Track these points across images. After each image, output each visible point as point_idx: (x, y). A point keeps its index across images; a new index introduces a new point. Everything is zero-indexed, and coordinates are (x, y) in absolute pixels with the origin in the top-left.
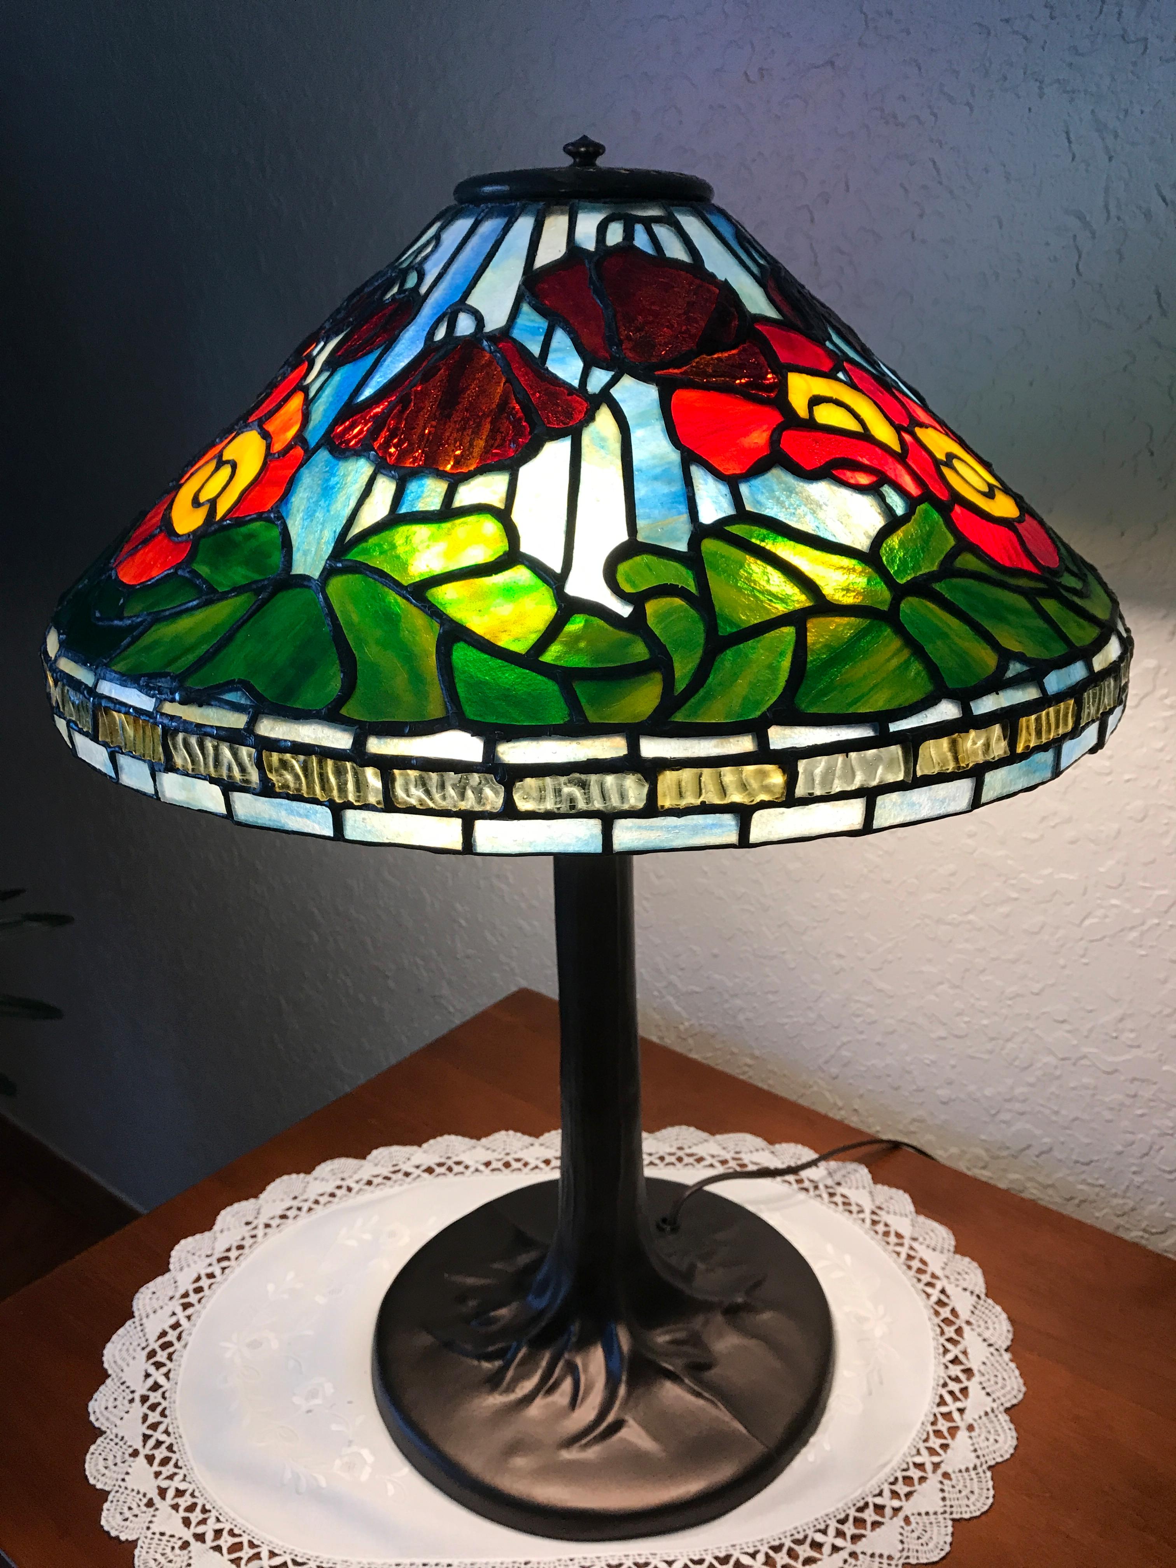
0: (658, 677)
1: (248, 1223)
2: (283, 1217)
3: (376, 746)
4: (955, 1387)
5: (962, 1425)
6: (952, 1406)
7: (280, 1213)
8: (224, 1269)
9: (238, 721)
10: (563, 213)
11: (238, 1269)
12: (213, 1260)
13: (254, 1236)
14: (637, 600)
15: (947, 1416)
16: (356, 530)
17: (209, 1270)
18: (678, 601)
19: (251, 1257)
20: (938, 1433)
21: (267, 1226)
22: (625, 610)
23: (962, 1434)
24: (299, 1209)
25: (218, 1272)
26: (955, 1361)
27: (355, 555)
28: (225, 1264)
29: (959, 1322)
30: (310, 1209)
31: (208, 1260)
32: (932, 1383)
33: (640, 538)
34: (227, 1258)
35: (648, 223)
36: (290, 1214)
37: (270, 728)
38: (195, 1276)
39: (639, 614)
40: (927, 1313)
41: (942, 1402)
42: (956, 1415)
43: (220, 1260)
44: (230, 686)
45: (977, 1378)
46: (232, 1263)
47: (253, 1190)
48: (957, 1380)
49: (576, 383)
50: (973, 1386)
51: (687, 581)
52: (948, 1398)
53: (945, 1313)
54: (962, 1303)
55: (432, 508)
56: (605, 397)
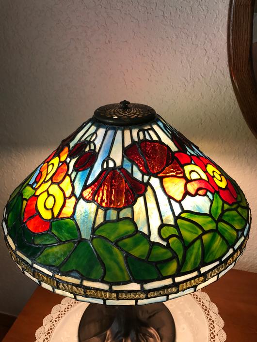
0: (175, 260)
1: (51, 321)
2: (59, 317)
3: (115, 288)
4: (212, 326)
5: (216, 334)
6: (213, 331)
7: (57, 317)
8: (49, 336)
9: (77, 282)
10: (128, 129)
11: (53, 335)
12: (46, 334)
13: (54, 325)
14: (166, 240)
15: (212, 333)
16: (96, 226)
17: (46, 337)
18: (175, 238)
19: (55, 330)
20: (212, 338)
21: (56, 321)
22: (165, 244)
23: (216, 337)
24: (62, 314)
25: (48, 337)
26: (210, 319)
27: (97, 233)
28: (49, 335)
29: (208, 309)
30: (64, 314)
31: (45, 334)
32: (207, 326)
33: (164, 223)
34: (49, 333)
35: (147, 130)
36: (60, 316)
37: (86, 283)
38: (43, 340)
39: (168, 243)
40: (201, 309)
41: (211, 330)
42: (214, 332)
43: (48, 334)
44: (73, 271)
45: (215, 322)
46: (51, 334)
47: (49, 312)
48: (211, 324)
49: (141, 180)
50: (215, 324)
51: (176, 232)
52: (211, 329)
53: (204, 307)
54: (207, 304)
55: (114, 219)
56: (148, 184)
